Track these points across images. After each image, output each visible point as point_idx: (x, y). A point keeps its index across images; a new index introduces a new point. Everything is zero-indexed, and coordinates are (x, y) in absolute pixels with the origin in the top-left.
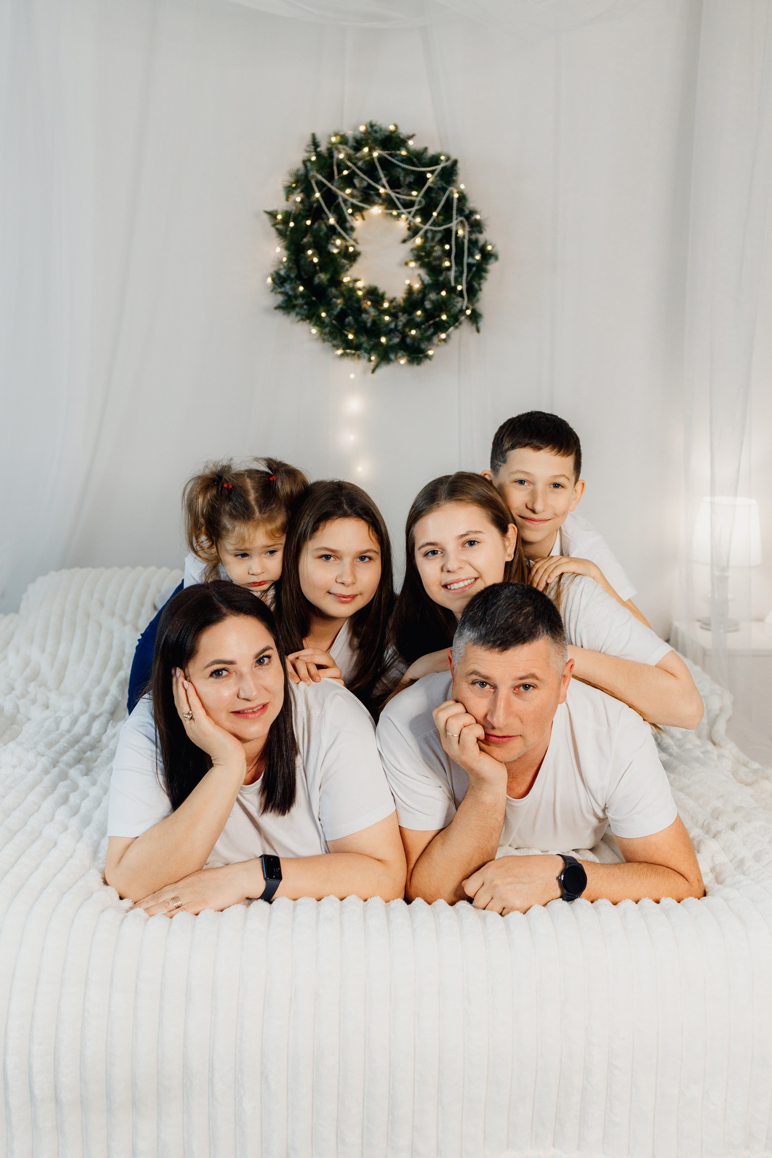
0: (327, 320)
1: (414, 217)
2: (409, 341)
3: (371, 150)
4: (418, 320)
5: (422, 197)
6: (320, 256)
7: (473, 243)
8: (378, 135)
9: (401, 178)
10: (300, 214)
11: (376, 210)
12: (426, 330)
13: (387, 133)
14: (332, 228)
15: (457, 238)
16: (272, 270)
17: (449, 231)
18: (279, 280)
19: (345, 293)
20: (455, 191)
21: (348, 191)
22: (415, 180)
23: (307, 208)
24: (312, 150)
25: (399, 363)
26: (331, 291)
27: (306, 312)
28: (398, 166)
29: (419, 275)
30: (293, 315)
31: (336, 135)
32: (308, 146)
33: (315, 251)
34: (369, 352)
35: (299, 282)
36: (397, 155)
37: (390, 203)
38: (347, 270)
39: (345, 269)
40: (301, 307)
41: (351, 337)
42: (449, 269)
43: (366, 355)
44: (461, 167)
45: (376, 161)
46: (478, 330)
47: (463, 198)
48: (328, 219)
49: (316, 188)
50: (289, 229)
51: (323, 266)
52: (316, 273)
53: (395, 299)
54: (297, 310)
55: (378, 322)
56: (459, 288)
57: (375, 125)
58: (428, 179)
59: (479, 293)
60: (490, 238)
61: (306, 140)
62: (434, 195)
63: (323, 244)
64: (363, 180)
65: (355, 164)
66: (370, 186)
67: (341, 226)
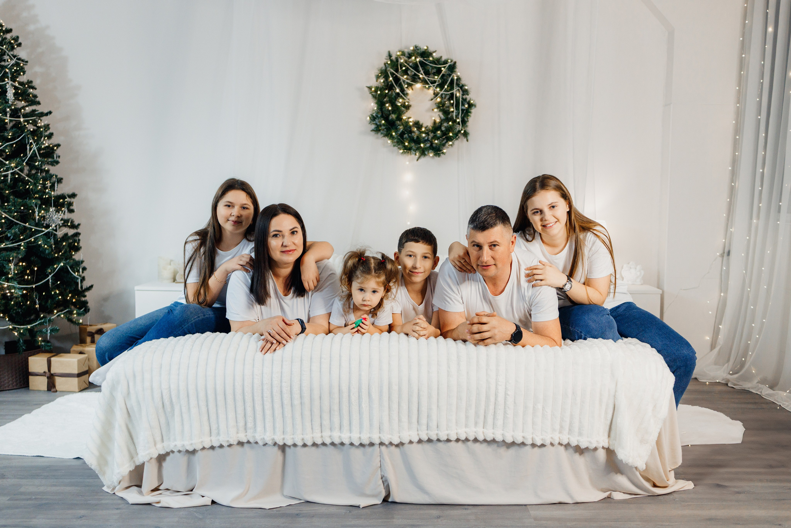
0: (395, 136)
1: (436, 88)
2: (434, 145)
3: (415, 58)
4: (439, 135)
5: (440, 79)
6: (392, 107)
7: (464, 100)
8: (419, 51)
9: (430, 70)
10: (383, 87)
11: (418, 86)
12: (442, 141)
13: (423, 50)
14: (398, 94)
15: (456, 97)
16: (369, 114)
17: (452, 94)
18: (373, 118)
19: (404, 123)
20: (455, 75)
21: (405, 77)
22: (437, 71)
23: (386, 85)
24: (389, 58)
25: (429, 155)
26: (397, 123)
27: (385, 133)
28: (429, 65)
29: (439, 115)
30: (380, 134)
31: (399, 51)
32: (387, 57)
33: (390, 104)
34: (415, 151)
35: (382, 119)
36: (428, 60)
37: (425, 82)
38: (405, 113)
39: (404, 113)
40: (383, 130)
41: (406, 144)
42: (453, 112)
43: (414, 153)
44: (458, 65)
45: (418, 63)
46: (467, 141)
47: (459, 79)
48: (396, 90)
49: (390, 75)
50: (378, 95)
51: (393, 111)
52: (390, 114)
53: (427, 126)
54: (382, 131)
55: (419, 137)
56: (458, 120)
57: (418, 47)
58: (442, 70)
59: (467, 122)
60: (472, 97)
61: (386, 54)
62: (445, 78)
63: (394, 101)
64: (412, 71)
65: (408, 64)
66: (415, 74)
67: (402, 93)
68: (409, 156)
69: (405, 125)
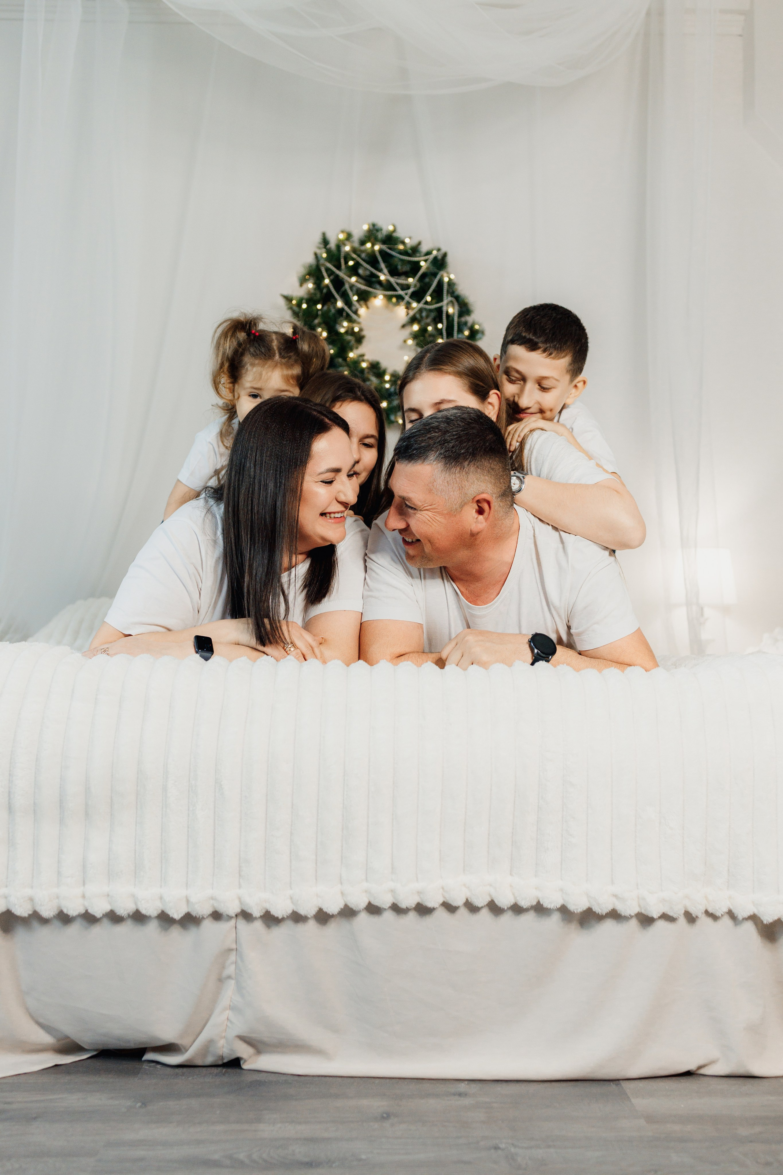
1: (410, 298)
3: (373, 245)
5: (417, 282)
6: (329, 332)
7: (462, 322)
8: (378, 234)
9: (399, 267)
10: (311, 298)
11: (379, 301)
13: (386, 231)
14: (341, 311)
15: (447, 316)
17: (440, 310)
19: (350, 365)
20: (445, 274)
21: (354, 278)
22: (410, 268)
23: (317, 293)
24: (323, 247)
26: (338, 363)
28: (396, 257)
31: (342, 232)
32: (320, 243)
33: (324, 328)
36: (394, 250)
37: (388, 287)
38: (353, 347)
44: (449, 259)
45: (377, 253)
47: (451, 284)
48: (336, 303)
49: (325, 275)
50: (302, 310)
53: (395, 371)
57: (376, 226)
58: (422, 267)
60: (476, 318)
61: (317, 238)
62: (426, 280)
63: (331, 324)
64: (366, 269)
65: (359, 256)
66: (372, 275)
67: (348, 309)
69: (353, 367)
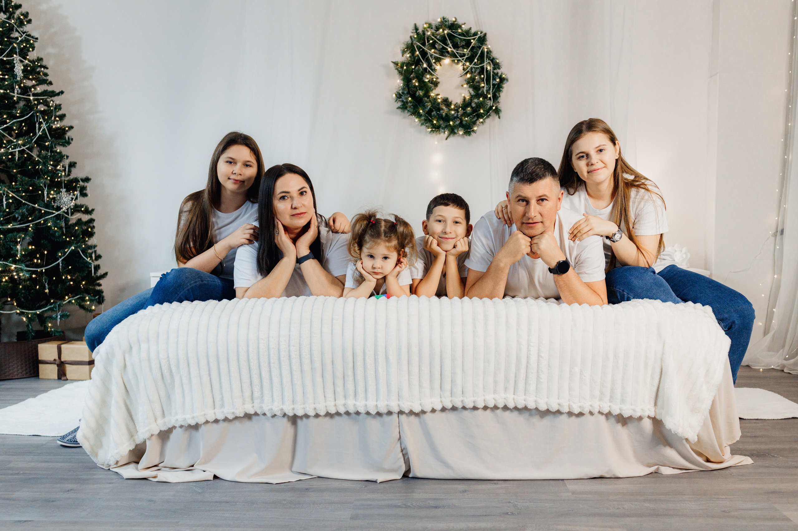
0: (423, 114)
1: (465, 62)
2: (464, 123)
3: (443, 31)
4: (469, 112)
5: (469, 51)
6: (419, 82)
7: (496, 74)
8: (447, 23)
9: (459, 43)
10: (409, 63)
11: (447, 61)
12: (473, 118)
13: (451, 22)
14: (425, 69)
15: (487, 71)
16: (395, 91)
17: (482, 68)
18: (399, 96)
19: (432, 100)
20: (485, 47)
21: (433, 50)
22: (465, 44)
23: (412, 59)
24: (415, 32)
25: (459, 133)
26: (425, 99)
27: (412, 110)
28: (458, 37)
29: (469, 91)
30: (406, 112)
31: (426, 23)
32: (413, 30)
33: (416, 80)
34: (443, 128)
35: (409, 96)
36: (456, 32)
37: (453, 55)
38: (433, 89)
40: (410, 107)
41: (435, 122)
42: (483, 87)
43: (443, 130)
44: (488, 36)
45: (446, 35)
46: (499, 118)
47: (489, 52)
48: (423, 65)
49: (417, 50)
50: (404, 70)
51: (421, 88)
52: (417, 90)
53: (457, 103)
54: (408, 109)
55: (448, 114)
56: (489, 96)
57: (445, 18)
58: (472, 42)
59: (499, 98)
60: (503, 71)
61: (411, 28)
62: (475, 50)
63: (421, 77)
64: (440, 45)
65: (436, 37)
66: (443, 48)
67: (429, 68)
68: (438, 135)
69: (433, 102)
